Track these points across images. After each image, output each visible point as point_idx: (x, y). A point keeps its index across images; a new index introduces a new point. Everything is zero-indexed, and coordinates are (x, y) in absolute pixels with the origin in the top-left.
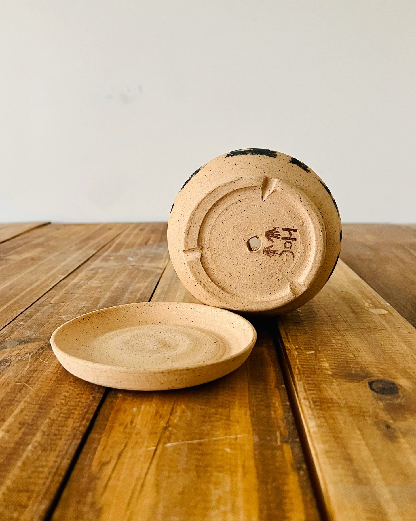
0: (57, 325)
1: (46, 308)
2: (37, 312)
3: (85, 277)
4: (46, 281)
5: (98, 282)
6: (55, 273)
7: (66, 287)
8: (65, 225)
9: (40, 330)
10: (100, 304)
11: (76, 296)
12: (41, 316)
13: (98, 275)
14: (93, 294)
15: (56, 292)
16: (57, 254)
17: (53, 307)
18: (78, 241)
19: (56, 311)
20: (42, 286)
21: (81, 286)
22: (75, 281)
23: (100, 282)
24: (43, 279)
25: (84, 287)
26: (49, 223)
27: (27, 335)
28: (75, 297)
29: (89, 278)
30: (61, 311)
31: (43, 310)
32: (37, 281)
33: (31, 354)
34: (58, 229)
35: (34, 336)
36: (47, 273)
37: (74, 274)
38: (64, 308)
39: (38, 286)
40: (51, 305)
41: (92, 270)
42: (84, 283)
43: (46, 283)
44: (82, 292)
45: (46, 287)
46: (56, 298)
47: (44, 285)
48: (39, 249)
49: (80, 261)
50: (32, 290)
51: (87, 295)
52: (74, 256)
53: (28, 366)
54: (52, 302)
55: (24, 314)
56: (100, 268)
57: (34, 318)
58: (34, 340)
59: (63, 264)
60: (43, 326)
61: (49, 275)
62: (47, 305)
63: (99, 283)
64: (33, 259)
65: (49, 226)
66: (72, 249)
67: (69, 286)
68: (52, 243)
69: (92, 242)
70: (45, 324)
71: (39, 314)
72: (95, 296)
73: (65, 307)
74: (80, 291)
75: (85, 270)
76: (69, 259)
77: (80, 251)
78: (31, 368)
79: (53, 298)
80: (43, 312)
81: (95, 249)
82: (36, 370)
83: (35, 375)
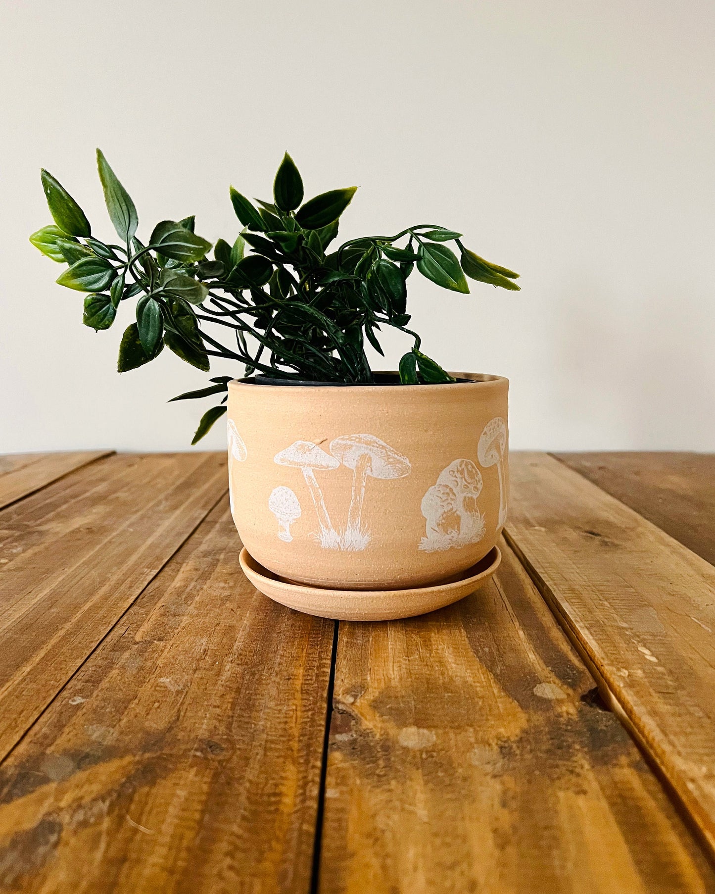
0: (156, 705)
1: (127, 655)
2: (110, 666)
3: (194, 572)
4: (120, 583)
5: (222, 585)
6: (136, 565)
7: (162, 599)
8: (142, 457)
9: (120, 720)
10: (237, 643)
11: (186, 620)
12: (119, 678)
13: (219, 568)
14: (220, 615)
15: (143, 611)
16: (134, 518)
17: (141, 652)
18: (170, 491)
19: (149, 664)
20: (113, 598)
21: (190, 596)
22: (178, 582)
23: (227, 585)
24: (114, 579)
25: (197, 599)
26: (113, 453)
27: (94, 737)
28: (182, 625)
29: (204, 576)
30: (160, 662)
31: (123, 661)
32: (102, 583)
33: (108, 803)
34: (130, 466)
35: (109, 741)
36: (122, 563)
37: (173, 565)
38: (164, 655)
39: (106, 598)
40: (137, 646)
41: (206, 554)
42: (195, 587)
43: (122, 588)
44: (196, 612)
45: (122, 598)
46: (146, 627)
47: (117, 595)
48: (100, 509)
49: (180, 534)
50: (96, 608)
51: (207, 620)
52: (167, 524)
53: (103, 846)
54: (138, 638)
55: (82, 674)
56: (222, 550)
57: (105, 684)
58: (110, 753)
59: (149, 541)
60: (126, 708)
61: (125, 568)
62: (128, 648)
63: (223, 588)
64: (90, 530)
65: (112, 458)
66: (161, 508)
67: (166, 595)
68: (122, 495)
69: (197, 493)
70: (130, 701)
71: (115, 672)
72: (225, 622)
73: (166, 653)
74: (191, 609)
75: (192, 556)
76: (160, 531)
77: (178, 512)
78: (112, 853)
79: (139, 626)
80: (123, 667)
81: (204, 507)
82: (124, 860)
83: (122, 879)
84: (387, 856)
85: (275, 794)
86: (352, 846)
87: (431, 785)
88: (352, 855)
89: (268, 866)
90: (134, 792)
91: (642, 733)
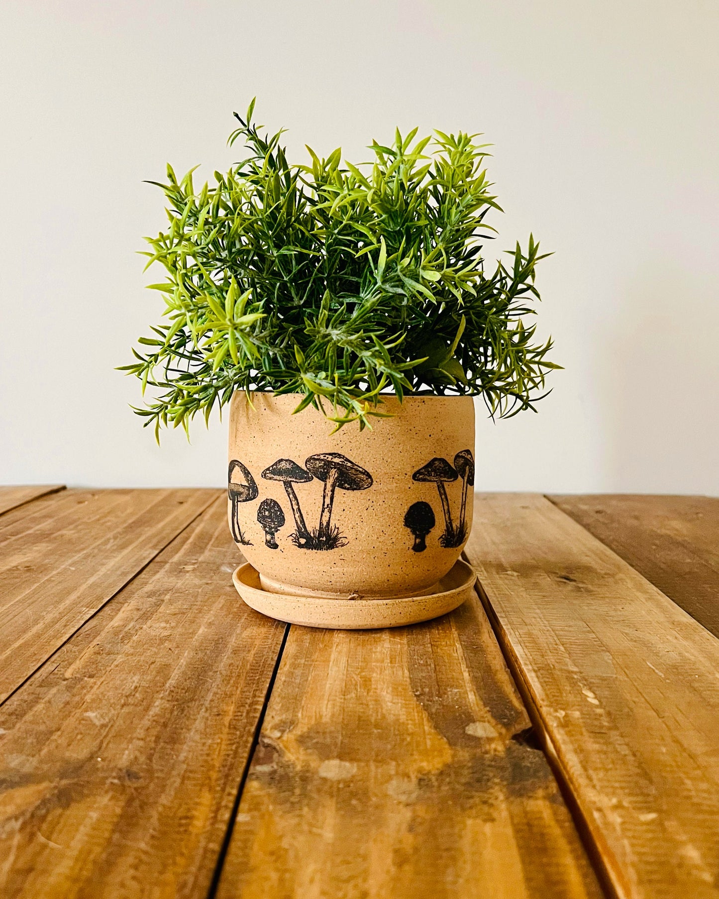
0: (79, 737)
1: (54, 690)
2: (37, 700)
3: (135, 612)
4: (55, 622)
5: (163, 625)
6: (75, 603)
7: (98, 638)
8: (94, 493)
10: (170, 681)
11: (120, 659)
12: (44, 712)
13: (162, 608)
14: (156, 653)
15: (75, 649)
16: (77, 557)
17: (69, 688)
18: (119, 530)
19: (77, 699)
20: (46, 635)
21: (128, 636)
22: (116, 622)
23: (168, 625)
24: (49, 618)
25: (135, 638)
26: (64, 488)
27: (12, 765)
28: (116, 663)
29: (145, 616)
30: (88, 698)
31: (49, 696)
32: (36, 622)
33: (20, 821)
34: (80, 503)
35: (27, 769)
36: (58, 602)
37: (113, 605)
38: (92, 691)
39: (38, 636)
40: (65, 682)
41: (150, 595)
42: (134, 627)
43: (57, 626)
44: (132, 651)
46: (78, 664)
47: (51, 632)
48: (43, 547)
49: (124, 574)
50: (27, 645)
51: (142, 658)
52: (112, 563)
53: (11, 858)
54: (68, 675)
55: (7, 707)
56: (168, 590)
57: (28, 717)
58: (26, 780)
59: (91, 580)
60: (48, 739)
61: (62, 607)
62: (57, 684)
63: (164, 628)
64: (28, 569)
65: (61, 493)
66: (108, 546)
67: (103, 634)
68: (68, 533)
69: (149, 532)
70: (51, 733)
71: (40, 707)
72: (160, 661)
73: (95, 689)
74: (127, 648)
75: (136, 595)
76: (103, 570)
77: (125, 552)
78: (20, 864)
79: (70, 664)
80: (49, 702)
81: (154, 547)
82: (30, 870)
83: (27, 886)
84: (286, 871)
85: (186, 818)
86: (253, 862)
87: (342, 812)
88: (252, 870)
89: (169, 876)
90: (48, 812)
91: (565, 768)
